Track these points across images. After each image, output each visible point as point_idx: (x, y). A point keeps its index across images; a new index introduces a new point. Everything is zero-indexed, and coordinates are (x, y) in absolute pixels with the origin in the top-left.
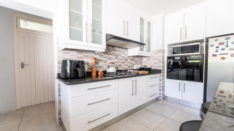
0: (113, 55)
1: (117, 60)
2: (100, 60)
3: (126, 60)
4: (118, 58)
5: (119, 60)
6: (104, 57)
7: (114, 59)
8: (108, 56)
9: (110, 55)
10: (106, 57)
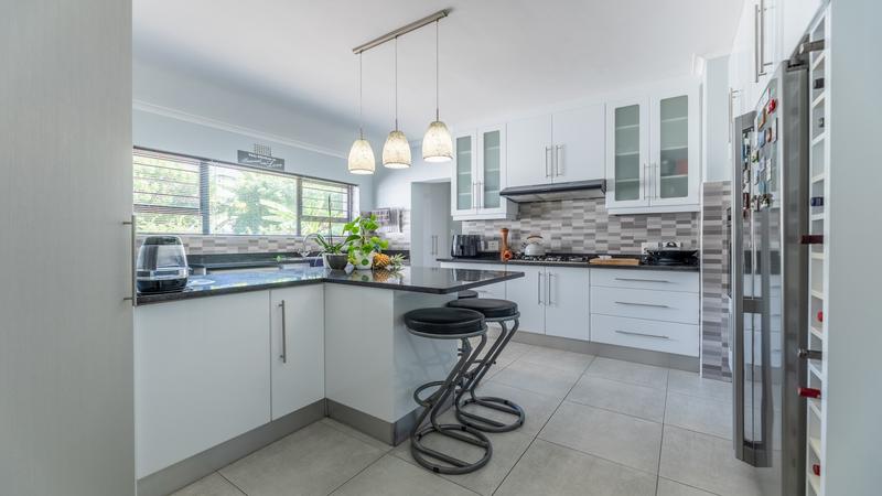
0: (557, 218)
1: (568, 230)
2: (523, 232)
3: (603, 227)
4: (571, 225)
5: (575, 228)
6: (533, 226)
7: (559, 228)
8: (543, 222)
9: (549, 219)
10: (538, 226)
